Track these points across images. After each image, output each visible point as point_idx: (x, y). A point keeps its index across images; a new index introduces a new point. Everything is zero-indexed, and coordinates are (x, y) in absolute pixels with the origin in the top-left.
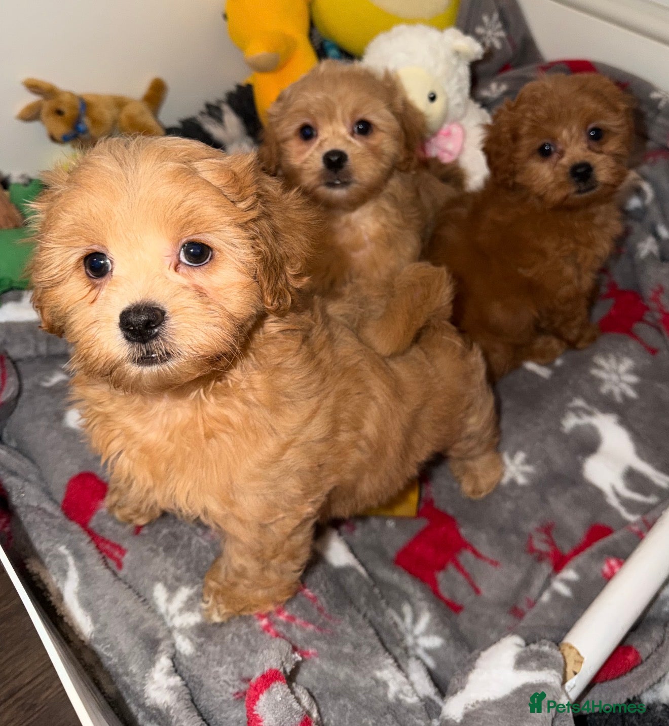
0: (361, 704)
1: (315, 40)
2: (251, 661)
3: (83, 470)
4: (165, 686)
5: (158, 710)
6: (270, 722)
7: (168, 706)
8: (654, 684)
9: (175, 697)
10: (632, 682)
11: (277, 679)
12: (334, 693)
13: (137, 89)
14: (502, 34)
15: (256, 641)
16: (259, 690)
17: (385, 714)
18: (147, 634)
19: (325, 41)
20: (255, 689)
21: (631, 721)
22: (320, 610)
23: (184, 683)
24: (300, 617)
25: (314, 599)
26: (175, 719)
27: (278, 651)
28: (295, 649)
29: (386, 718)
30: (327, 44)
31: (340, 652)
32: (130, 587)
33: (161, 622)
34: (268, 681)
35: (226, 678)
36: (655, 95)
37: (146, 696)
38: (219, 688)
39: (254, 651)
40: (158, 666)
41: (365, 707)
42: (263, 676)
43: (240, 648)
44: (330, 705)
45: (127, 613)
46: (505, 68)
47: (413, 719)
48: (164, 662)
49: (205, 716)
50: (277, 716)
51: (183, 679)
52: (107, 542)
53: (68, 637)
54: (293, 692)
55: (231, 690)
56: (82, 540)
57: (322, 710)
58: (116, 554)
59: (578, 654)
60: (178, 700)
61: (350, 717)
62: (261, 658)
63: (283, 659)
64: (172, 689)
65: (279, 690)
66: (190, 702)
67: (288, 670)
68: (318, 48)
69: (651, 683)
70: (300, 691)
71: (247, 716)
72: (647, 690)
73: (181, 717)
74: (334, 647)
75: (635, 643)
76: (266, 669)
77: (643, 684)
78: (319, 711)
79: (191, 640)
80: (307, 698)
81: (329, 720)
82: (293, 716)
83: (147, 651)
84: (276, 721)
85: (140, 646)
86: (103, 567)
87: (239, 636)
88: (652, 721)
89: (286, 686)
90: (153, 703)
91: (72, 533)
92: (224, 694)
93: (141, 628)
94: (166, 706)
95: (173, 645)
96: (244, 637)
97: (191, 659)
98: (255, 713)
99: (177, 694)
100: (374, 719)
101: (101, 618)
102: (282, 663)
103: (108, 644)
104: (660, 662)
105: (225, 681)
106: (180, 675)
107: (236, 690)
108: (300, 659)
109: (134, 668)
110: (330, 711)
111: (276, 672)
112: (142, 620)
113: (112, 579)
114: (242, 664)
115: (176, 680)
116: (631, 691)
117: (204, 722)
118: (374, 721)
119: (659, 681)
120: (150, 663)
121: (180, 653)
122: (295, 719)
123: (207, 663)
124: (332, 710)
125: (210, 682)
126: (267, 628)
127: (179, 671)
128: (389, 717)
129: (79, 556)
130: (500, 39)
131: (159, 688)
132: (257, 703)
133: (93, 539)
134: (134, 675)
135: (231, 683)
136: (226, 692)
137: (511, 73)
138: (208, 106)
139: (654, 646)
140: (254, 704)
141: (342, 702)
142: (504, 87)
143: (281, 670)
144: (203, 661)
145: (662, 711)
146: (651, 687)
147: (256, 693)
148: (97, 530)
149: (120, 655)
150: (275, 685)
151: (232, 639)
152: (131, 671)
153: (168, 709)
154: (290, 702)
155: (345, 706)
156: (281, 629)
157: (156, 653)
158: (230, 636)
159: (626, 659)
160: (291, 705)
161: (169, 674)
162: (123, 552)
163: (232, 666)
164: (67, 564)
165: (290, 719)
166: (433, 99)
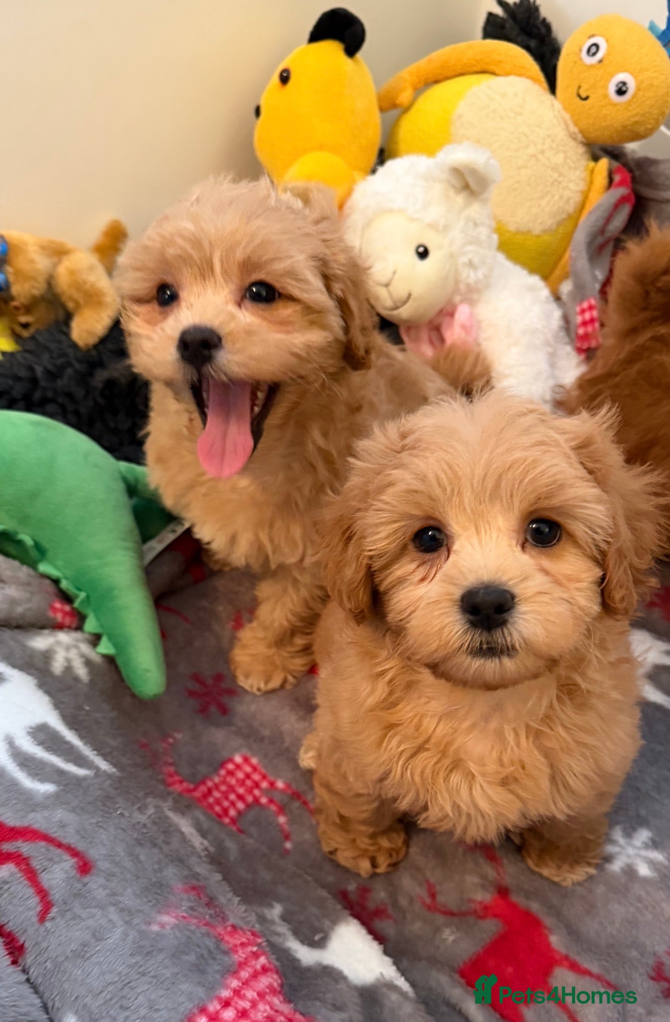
166: (423, 254)
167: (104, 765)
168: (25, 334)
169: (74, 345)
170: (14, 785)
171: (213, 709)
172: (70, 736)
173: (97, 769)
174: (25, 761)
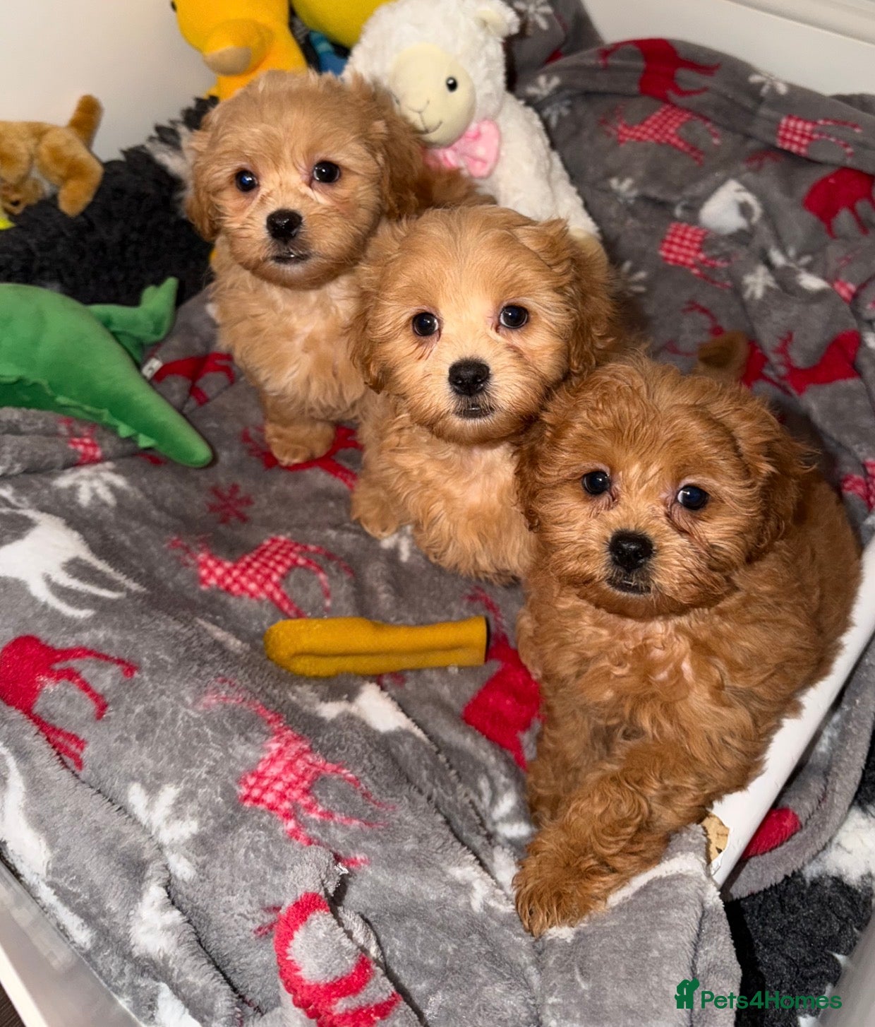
0: (435, 925)
1: (297, 32)
2: (276, 881)
3: (19, 634)
4: (159, 927)
5: (151, 961)
6: (312, 970)
7: (165, 955)
8: (819, 852)
9: (173, 940)
10: (789, 853)
11: (316, 907)
12: (395, 914)
13: (61, 113)
14: (548, 10)
15: (280, 854)
16: (292, 925)
17: (469, 934)
18: (129, 856)
19: (312, 31)
20: (287, 922)
21: (792, 903)
22: (366, 795)
23: (185, 918)
24: (340, 811)
25: (356, 781)
26: (176, 973)
27: (314, 866)
28: (338, 859)
29: (471, 940)
30: (314, 37)
31: (399, 852)
32: (99, 792)
33: (147, 836)
34: (303, 912)
35: (242, 910)
36: (755, 79)
37: (132, 943)
38: (233, 924)
39: (279, 868)
40: (147, 899)
41: (442, 927)
42: (297, 904)
43: (259, 865)
44: (392, 930)
45: (98, 829)
46: (555, 55)
47: (510, 936)
48: (155, 893)
49: (219, 962)
50: (320, 961)
51: (184, 913)
52: (59, 732)
53: (16, 870)
54: (340, 924)
55: (250, 925)
56: (24, 732)
57: (383, 937)
58: (73, 747)
59: (721, 824)
60: (179, 945)
61: (422, 944)
62: (291, 876)
63: (323, 876)
64: (167, 929)
65: (320, 922)
66: (196, 944)
67: (331, 890)
68: (303, 42)
69: (815, 852)
70: (349, 917)
71: (279, 963)
72: (810, 862)
73: (184, 969)
74: (390, 846)
75: (791, 803)
76: (300, 893)
77: (804, 853)
78: (378, 942)
79: (189, 859)
80: (360, 925)
81: (392, 951)
82: (342, 959)
83: (131, 879)
84: (320, 967)
85: (120, 873)
86: (58, 767)
87: (256, 850)
88: (819, 901)
89: (331, 915)
90: (143, 952)
91: (11, 723)
92: (241, 931)
93: (119, 847)
94: (161, 955)
95: (166, 867)
96: (263, 850)
97: (191, 885)
98: (289, 958)
99: (176, 936)
100: (455, 943)
101: (60, 840)
102: (322, 881)
103: (73, 875)
104: (824, 823)
105: (240, 914)
106: (179, 908)
107: (258, 925)
108: (346, 871)
109: (112, 905)
110: (394, 939)
111: (315, 896)
112: (119, 836)
113: (72, 782)
114: (263, 889)
115: (174, 916)
116: (789, 865)
117: (217, 972)
118: (455, 946)
119: (824, 848)
120: (136, 894)
121: (175, 877)
122: (346, 962)
123: (214, 890)
124: (396, 937)
125: (220, 917)
126: (294, 834)
127: (177, 904)
128: (475, 937)
129: (22, 754)
130: (546, 16)
131: (150, 931)
132: (291, 943)
133: (41, 729)
134: (114, 915)
135: (249, 916)
136: (244, 930)
137: (563, 62)
138: (159, 129)
139: (815, 802)
140: (287, 945)
141: (408, 924)
142: (556, 81)
143: (322, 893)
144: (208, 887)
145: (832, 886)
146: (814, 857)
147: (288, 930)
148: (45, 718)
149: (92, 888)
150: (315, 917)
151: (246, 855)
152: (110, 909)
153: (165, 959)
154: (338, 938)
155: (413, 929)
156: (315, 832)
157: (141, 881)
158: (243, 851)
159: (782, 826)
160: (340, 943)
161: (163, 908)
162: (81, 744)
163: (248, 892)
164: (7, 768)
165: (339, 963)
166: (452, 86)
167: (134, 586)
168: (18, 210)
169: (63, 215)
170: (56, 614)
171: (233, 519)
172: (101, 565)
173: (129, 591)
174: (63, 593)
